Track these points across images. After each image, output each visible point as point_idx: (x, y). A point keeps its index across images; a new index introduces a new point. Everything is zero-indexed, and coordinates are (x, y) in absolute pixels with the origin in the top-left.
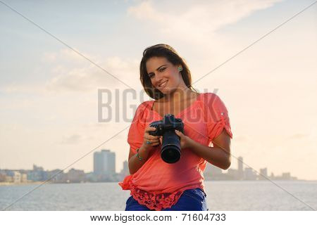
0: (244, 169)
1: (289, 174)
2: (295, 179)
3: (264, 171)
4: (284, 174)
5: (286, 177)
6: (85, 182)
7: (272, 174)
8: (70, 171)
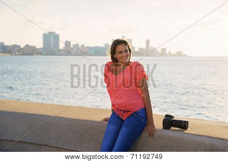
0: (150, 49)
1: (181, 52)
2: (185, 55)
3: (164, 50)
4: (178, 52)
5: (179, 54)
6: (37, 55)
7: (170, 52)
8: (25, 46)
